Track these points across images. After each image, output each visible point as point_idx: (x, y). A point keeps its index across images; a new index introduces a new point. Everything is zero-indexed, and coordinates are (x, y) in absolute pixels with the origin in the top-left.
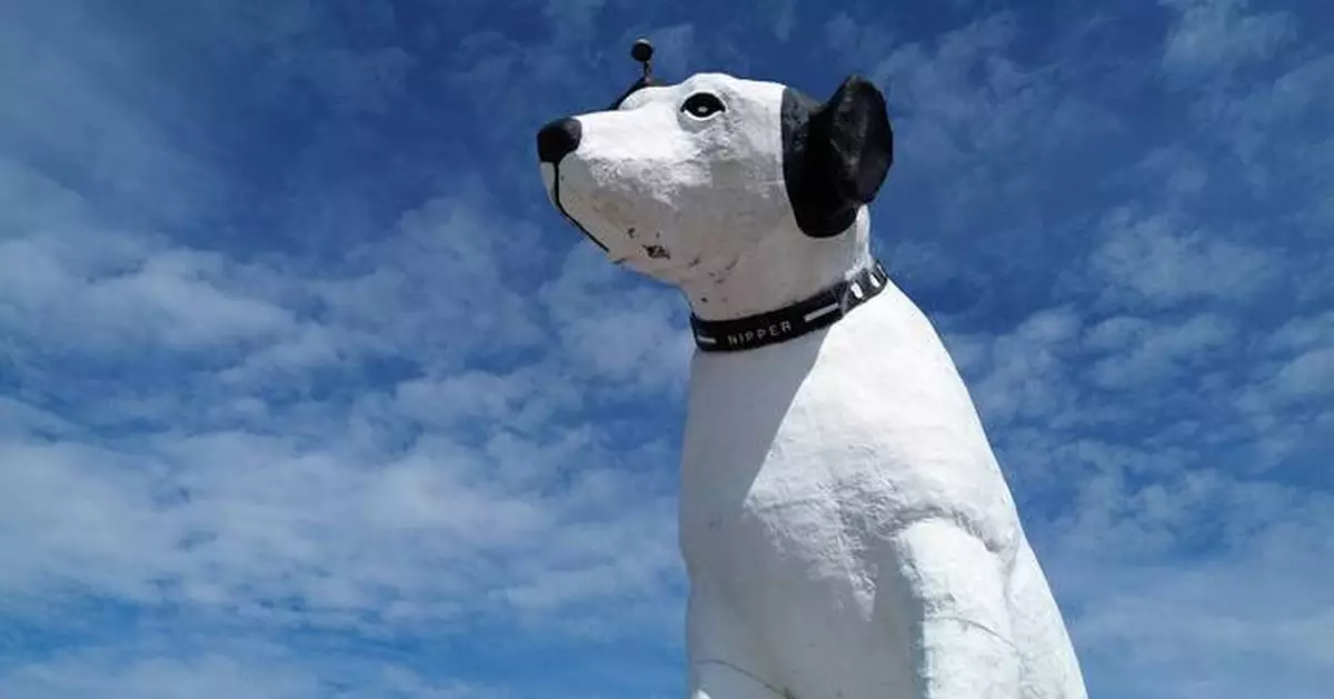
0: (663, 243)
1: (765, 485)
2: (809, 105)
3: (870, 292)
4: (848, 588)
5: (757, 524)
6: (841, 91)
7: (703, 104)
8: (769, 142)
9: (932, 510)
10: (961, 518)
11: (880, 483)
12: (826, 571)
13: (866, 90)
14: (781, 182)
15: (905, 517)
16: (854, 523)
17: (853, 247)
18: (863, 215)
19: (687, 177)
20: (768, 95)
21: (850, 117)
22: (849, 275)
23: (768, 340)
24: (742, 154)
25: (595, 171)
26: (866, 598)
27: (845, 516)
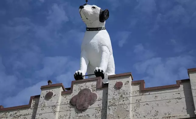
0: (88, 18)
1: (92, 41)
2: (102, 10)
3: (104, 29)
4: (97, 50)
5: (90, 44)
6: (106, 10)
7: (94, 8)
8: (99, 13)
9: (105, 45)
10: (107, 47)
11: (101, 42)
12: (96, 48)
13: (108, 10)
14: (99, 16)
15: (103, 45)
16: (99, 45)
17: (103, 24)
18: (105, 22)
19: (92, 13)
20: (99, 8)
21: (106, 12)
22: (103, 27)
23: (94, 30)
24: (96, 13)
25: (85, 10)
26: (98, 51)
27: (98, 44)
